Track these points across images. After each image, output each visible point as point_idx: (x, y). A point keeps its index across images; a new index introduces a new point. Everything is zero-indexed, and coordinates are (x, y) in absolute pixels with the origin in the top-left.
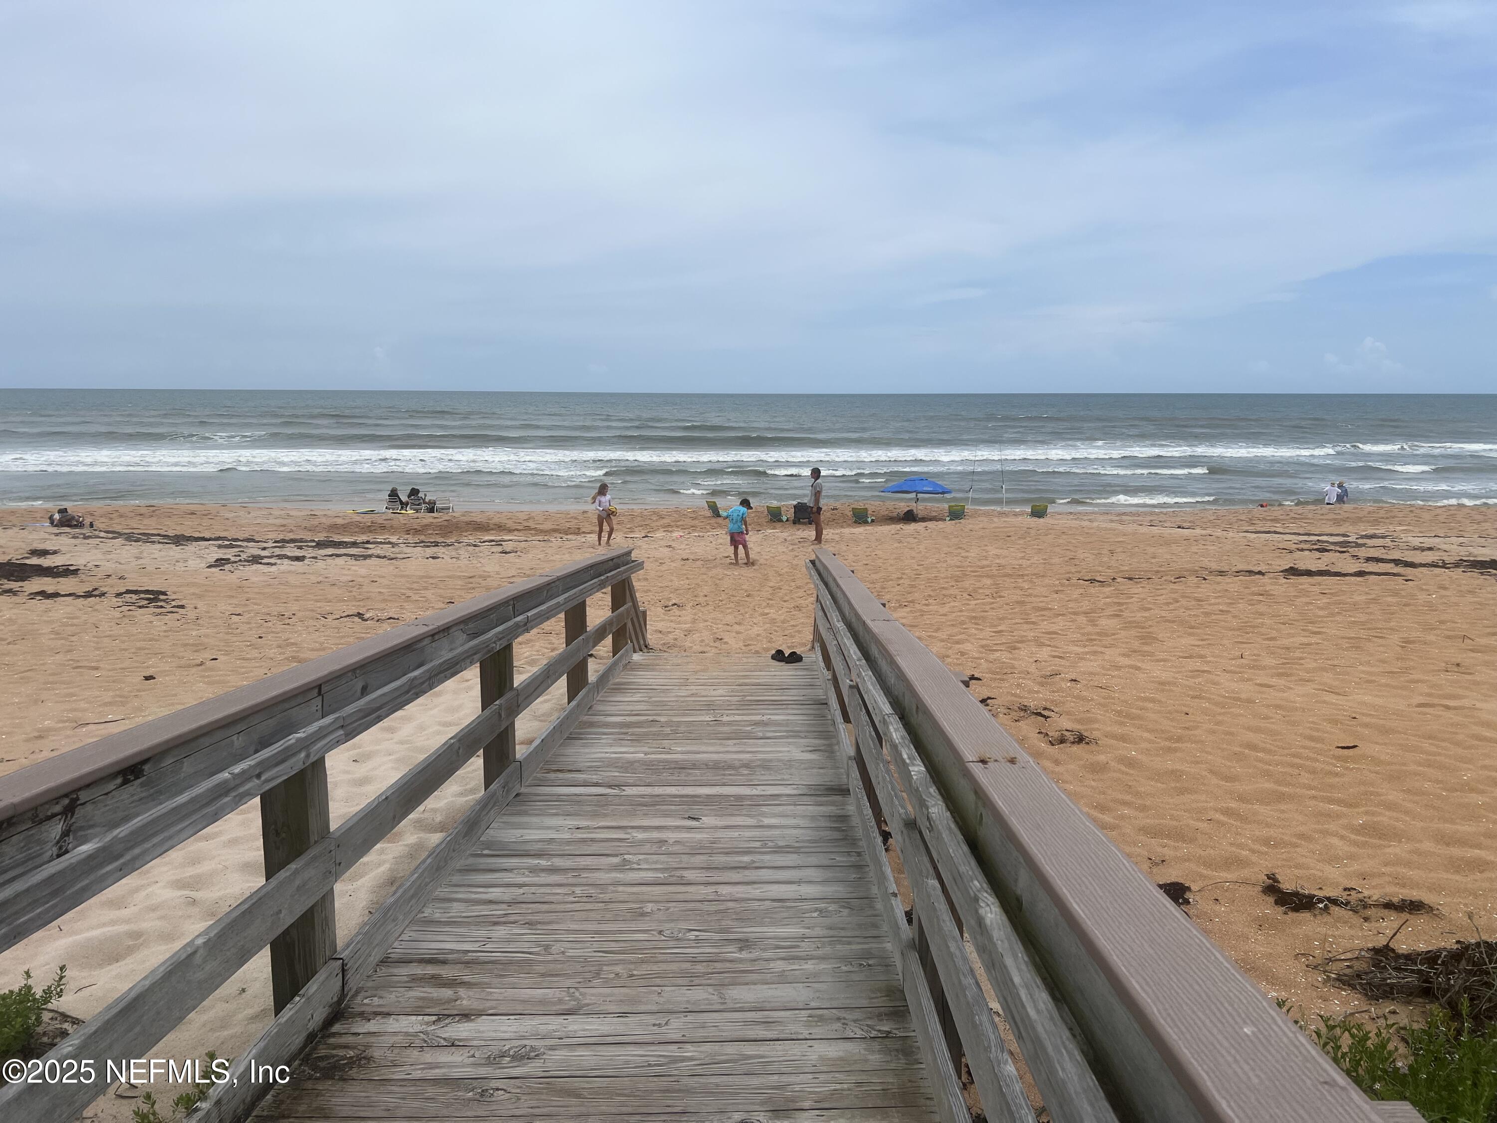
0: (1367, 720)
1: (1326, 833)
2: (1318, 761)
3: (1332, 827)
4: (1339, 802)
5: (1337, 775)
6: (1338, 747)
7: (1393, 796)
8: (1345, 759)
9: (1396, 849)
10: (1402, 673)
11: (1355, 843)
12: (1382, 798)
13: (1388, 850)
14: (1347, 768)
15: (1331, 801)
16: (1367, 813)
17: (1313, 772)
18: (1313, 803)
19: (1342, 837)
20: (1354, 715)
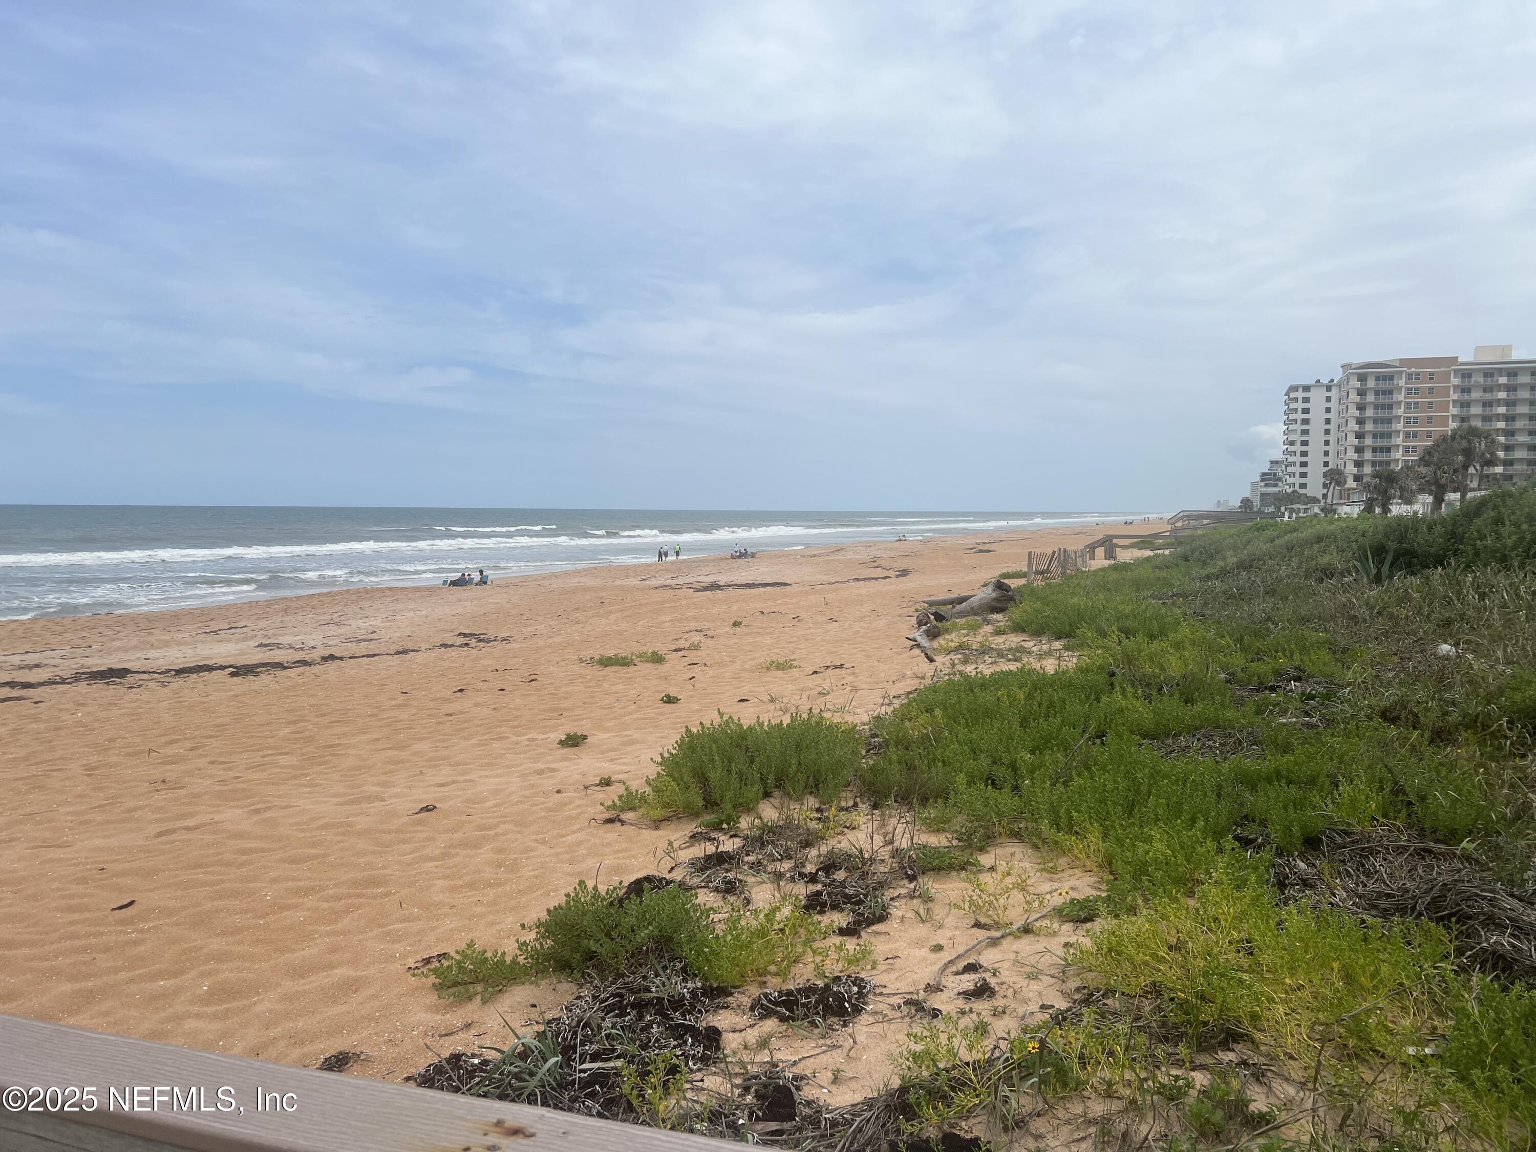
0: (119, 867)
1: (177, 1018)
2: (102, 934)
3: (179, 1007)
4: (161, 975)
5: (135, 943)
6: (114, 909)
7: (216, 944)
8: (130, 921)
9: (265, 1004)
10: (112, 804)
11: (215, 1017)
12: (205, 950)
13: (258, 1009)
14: (142, 931)
15: (152, 977)
16: (202, 975)
17: (107, 949)
18: (133, 988)
19: (198, 1016)
20: (101, 866)
